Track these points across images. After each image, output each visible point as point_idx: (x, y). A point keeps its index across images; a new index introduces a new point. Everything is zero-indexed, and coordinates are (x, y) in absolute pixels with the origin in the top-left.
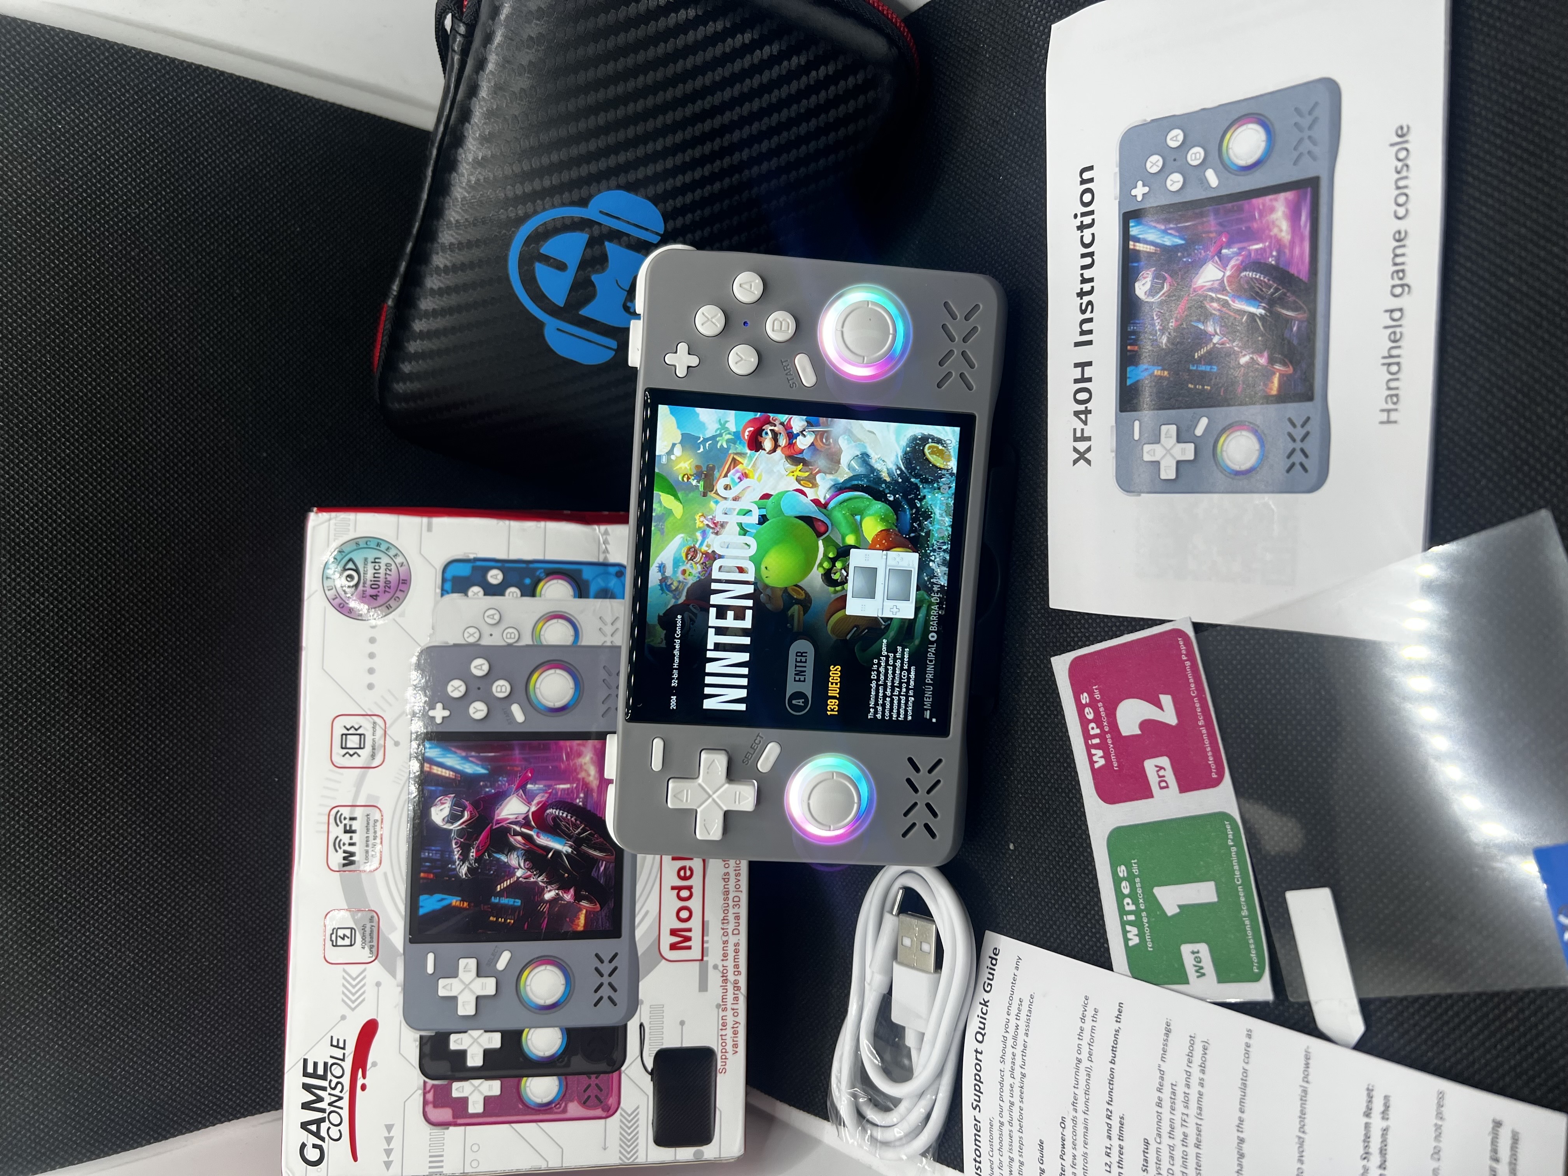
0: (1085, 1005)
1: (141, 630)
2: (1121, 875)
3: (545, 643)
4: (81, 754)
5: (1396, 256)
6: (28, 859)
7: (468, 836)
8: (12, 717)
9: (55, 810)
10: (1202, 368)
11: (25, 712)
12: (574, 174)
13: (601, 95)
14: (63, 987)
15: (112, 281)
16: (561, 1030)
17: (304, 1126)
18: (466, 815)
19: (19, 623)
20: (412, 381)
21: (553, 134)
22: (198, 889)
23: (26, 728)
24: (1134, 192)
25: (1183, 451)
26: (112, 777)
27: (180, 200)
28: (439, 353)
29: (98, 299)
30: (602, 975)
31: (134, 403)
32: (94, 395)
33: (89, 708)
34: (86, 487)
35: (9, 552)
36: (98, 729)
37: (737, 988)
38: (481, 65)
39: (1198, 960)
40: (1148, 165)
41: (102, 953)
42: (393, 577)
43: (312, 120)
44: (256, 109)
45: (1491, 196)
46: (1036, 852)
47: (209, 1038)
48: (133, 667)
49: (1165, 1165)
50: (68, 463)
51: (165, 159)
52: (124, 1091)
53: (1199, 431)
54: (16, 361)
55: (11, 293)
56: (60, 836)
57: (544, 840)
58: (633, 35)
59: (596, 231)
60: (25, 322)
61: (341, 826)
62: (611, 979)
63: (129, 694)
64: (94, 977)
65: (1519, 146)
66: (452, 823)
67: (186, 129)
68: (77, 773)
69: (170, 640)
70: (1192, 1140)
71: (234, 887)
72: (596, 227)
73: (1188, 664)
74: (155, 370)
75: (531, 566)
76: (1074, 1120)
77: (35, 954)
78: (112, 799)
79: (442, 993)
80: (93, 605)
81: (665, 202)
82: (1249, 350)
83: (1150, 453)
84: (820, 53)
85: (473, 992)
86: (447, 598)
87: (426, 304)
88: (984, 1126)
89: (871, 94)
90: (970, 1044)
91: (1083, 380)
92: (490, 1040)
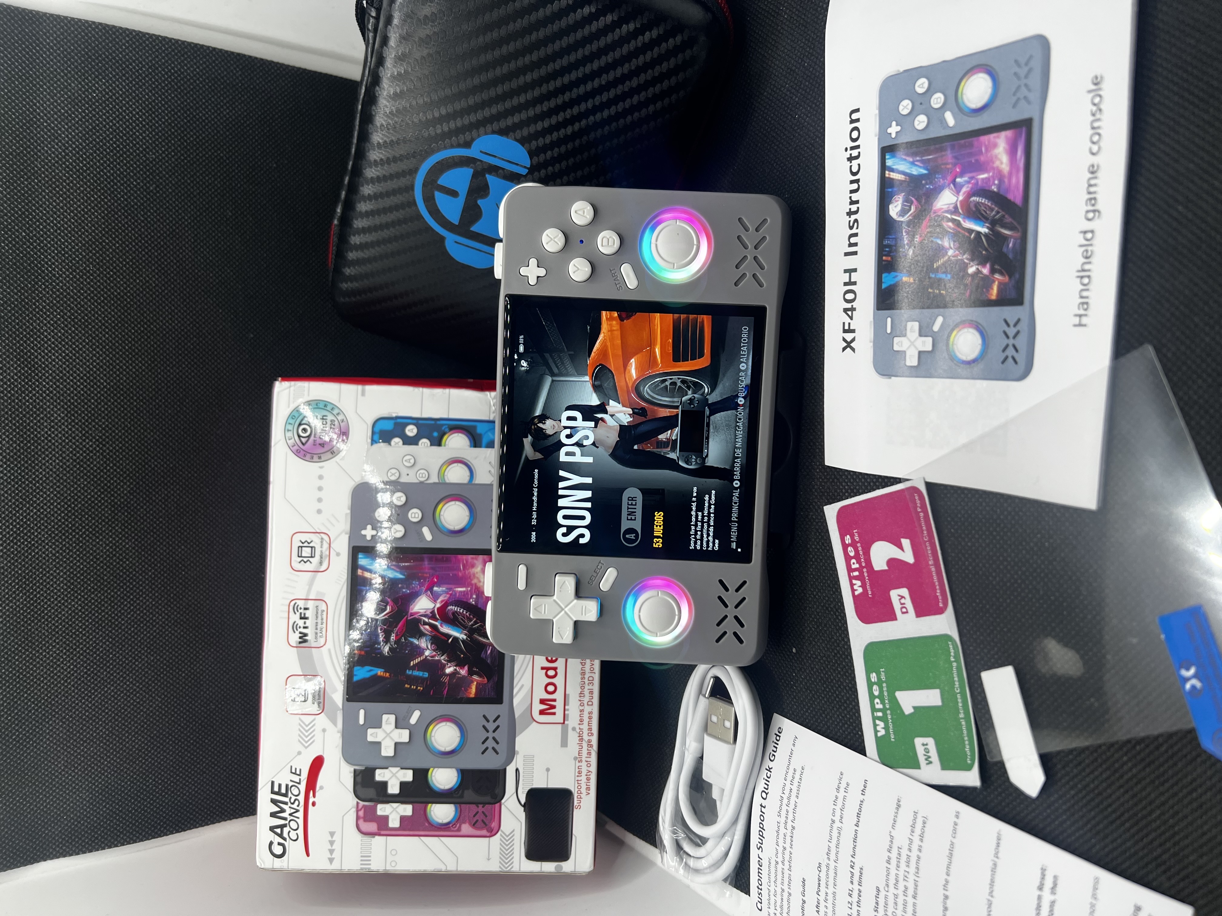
0: (841, 779)
2: (873, 680)
3: (447, 481)
4: (121, 555)
5: (1090, 186)
6: (84, 629)
7: (389, 624)
8: (71, 528)
9: (103, 594)
10: (940, 276)
11: (80, 525)
12: (459, 123)
14: (110, 721)
15: (136, 209)
16: (457, 770)
17: (272, 829)
18: (388, 609)
19: (75, 461)
20: (352, 281)
21: (441, 93)
23: (81, 536)
24: (889, 130)
25: (924, 344)
26: (144, 572)
28: (369, 260)
30: (488, 731)
32: (126, 294)
35: (66, 409)
36: (133, 538)
37: (590, 745)
38: (385, 41)
39: (927, 751)
40: (901, 108)
43: (283, 81)
44: (240, 75)
46: (812, 656)
48: (157, 493)
49: (891, 909)
50: (108, 345)
51: (173, 116)
53: (936, 328)
54: (68, 270)
55: (63, 220)
56: (107, 613)
57: (445, 629)
60: (73, 241)
61: (298, 614)
62: (495, 735)
63: (155, 512)
64: (133, 714)
65: (1192, 94)
67: (188, 92)
69: (184, 473)
70: (910, 892)
73: (924, 515)
75: (438, 422)
76: (827, 866)
77: (90, 697)
79: (370, 739)
80: (127, 448)
81: (530, 143)
82: (976, 262)
83: (899, 344)
84: (645, 22)
85: (392, 739)
86: (376, 446)
87: (359, 223)
88: (765, 863)
89: (688, 53)
90: (757, 800)
91: (850, 283)
92: (405, 775)
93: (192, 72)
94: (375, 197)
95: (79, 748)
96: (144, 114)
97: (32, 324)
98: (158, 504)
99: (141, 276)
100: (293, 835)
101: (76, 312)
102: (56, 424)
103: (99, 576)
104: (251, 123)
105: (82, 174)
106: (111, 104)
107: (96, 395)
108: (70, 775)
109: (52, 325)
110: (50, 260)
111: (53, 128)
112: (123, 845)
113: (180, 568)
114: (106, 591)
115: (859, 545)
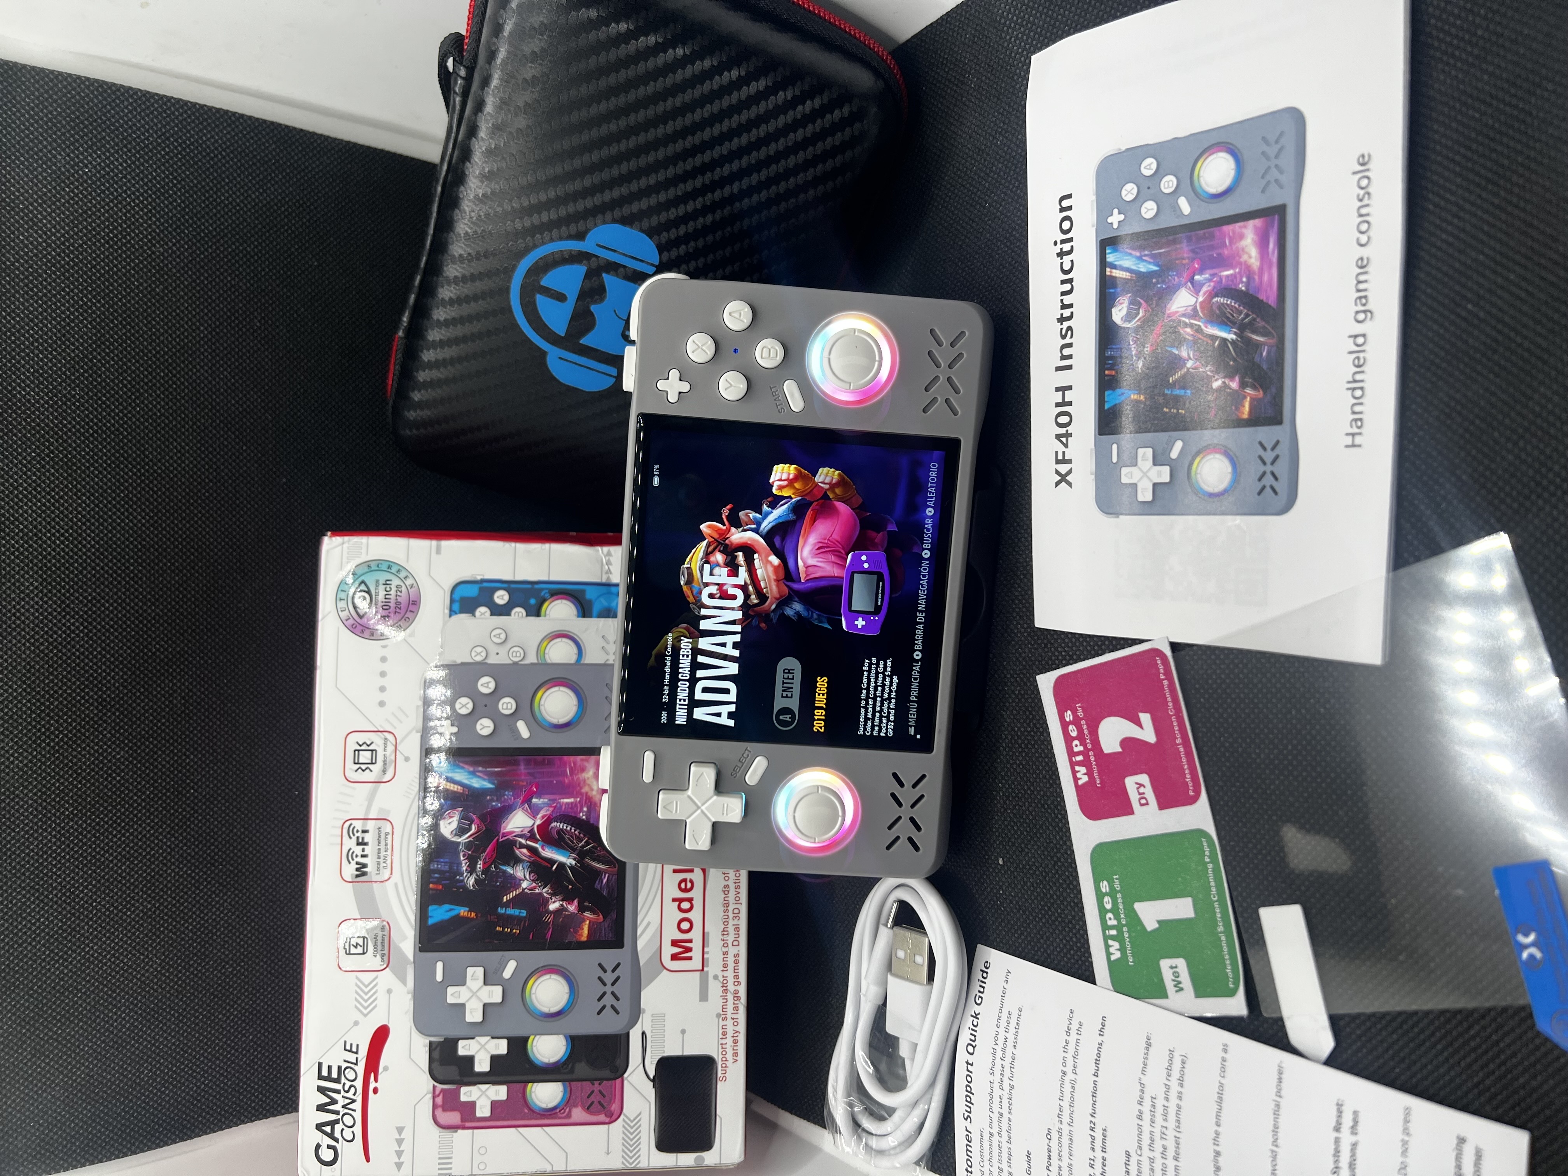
0: (1071, 1018)
1: (166, 650)
2: (1104, 890)
3: (549, 661)
4: (110, 768)
5: (1359, 282)
7: (475, 848)
8: (44, 733)
9: (85, 822)
10: (1177, 392)
11: (57, 729)
12: (571, 208)
13: (594, 133)
14: (93, 992)
15: (137, 317)
16: (566, 1037)
17: (319, 1127)
18: (474, 829)
19: (51, 644)
20: (422, 409)
22: (222, 898)
23: (57, 744)
24: (1110, 220)
25: (1159, 474)
26: (139, 790)
27: (203, 238)
28: (447, 381)
29: (125, 334)
30: (605, 984)
31: (159, 432)
32: (122, 426)
33: (118, 724)
34: (114, 513)
35: (41, 576)
36: (127, 745)
37: (737, 998)
38: (480, 106)
39: (1176, 975)
40: (1124, 193)
41: (130, 959)
42: (403, 599)
43: (328, 158)
44: (274, 150)
45: (1451, 224)
46: (1024, 867)
47: (232, 1041)
48: (159, 685)
50: (97, 491)
51: (188, 199)
52: (151, 1092)
53: (1174, 454)
54: (47, 395)
55: (41, 329)
56: (90, 846)
57: (548, 853)
58: (623, 75)
59: (594, 263)
60: (55, 357)
61: (354, 839)
62: (614, 988)
63: (155, 711)
64: (123, 982)
65: (1477, 174)
67: (208, 169)
68: (106, 786)
69: (194, 659)
70: (1171, 1153)
71: (256, 896)
72: (594, 259)
73: (1166, 683)
74: (179, 401)
75: (536, 586)
76: (1060, 1132)
77: (66, 960)
78: (140, 811)
79: (450, 1000)
80: (121, 626)
81: (659, 234)
82: (1221, 375)
83: (1128, 475)
84: (806, 88)
85: (480, 1000)
86: (455, 618)
87: (433, 335)
88: (976, 1137)
89: (857, 127)
90: (962, 1056)
91: (1064, 403)
92: (497, 1046)
93: (213, 144)
94: (458, 301)
95: (51, 1030)
96: (150, 196)
100: (348, 1134)
101: (57, 449)
102: (28, 595)
103: (80, 797)
104: (287, 210)
106: (108, 182)
107: (81, 557)
109: (25, 466)
110: (24, 381)
111: (32, 212)
113: (188, 785)
115: (1083, 722)
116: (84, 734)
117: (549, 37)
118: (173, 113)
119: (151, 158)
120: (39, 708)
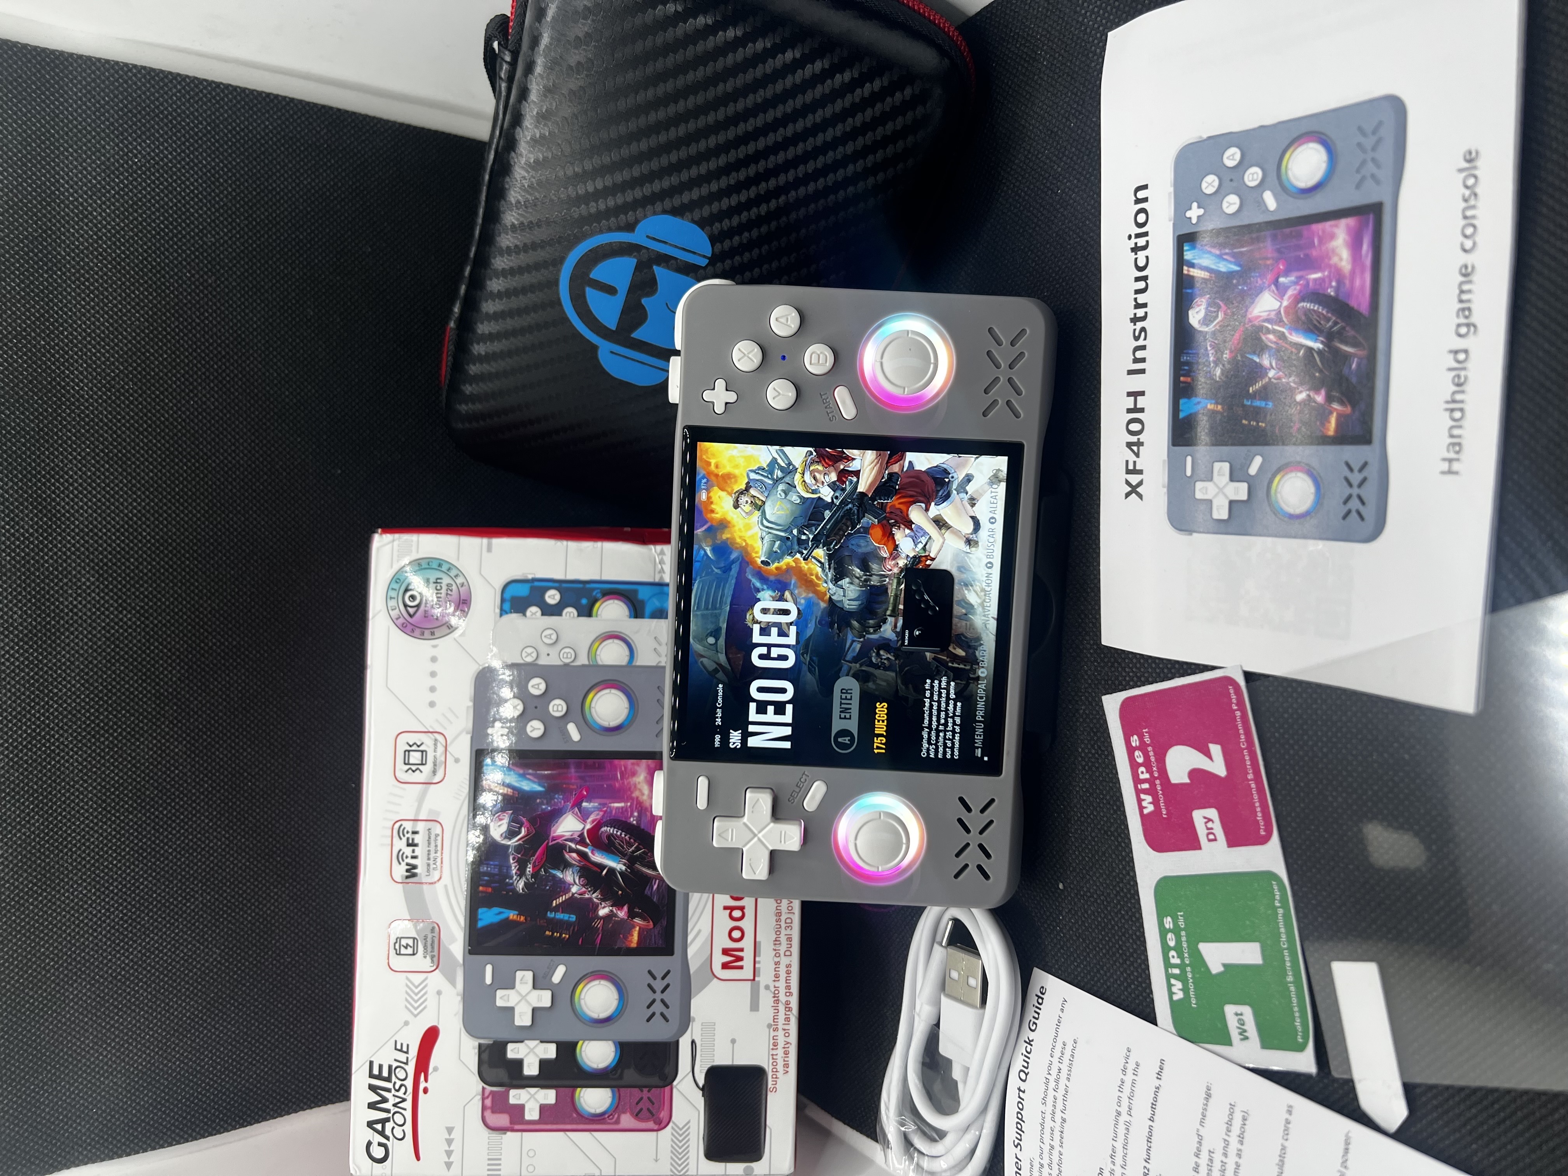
0: (1127, 1057)
2: (1167, 926)
3: (600, 663)
4: (169, 762)
5: (1462, 292)
6: (120, 861)
7: (525, 852)
8: (103, 728)
9: (145, 815)
10: (1258, 403)
11: (115, 723)
12: (620, 199)
13: (642, 121)
14: (154, 982)
16: (615, 1043)
17: (370, 1124)
18: (523, 832)
19: (108, 639)
20: (473, 402)
21: (597, 161)
22: (280, 889)
23: (116, 738)
24: (1188, 214)
25: (1237, 491)
26: (198, 783)
28: (497, 375)
30: (654, 992)
31: (213, 425)
32: (176, 420)
34: (170, 508)
35: (97, 572)
36: (185, 739)
37: (788, 1009)
38: (524, 94)
39: (1242, 1023)
40: (1204, 185)
41: (190, 950)
44: (326, 134)
46: (1085, 894)
50: (152, 486)
51: (239, 187)
53: (1253, 470)
54: (100, 390)
55: (94, 323)
56: (150, 839)
57: (598, 858)
58: (671, 60)
60: (108, 352)
61: (404, 840)
62: (663, 996)
63: (213, 704)
64: (183, 972)
66: (510, 839)
67: (258, 156)
68: (165, 780)
71: (314, 887)
73: (1238, 713)
74: (232, 393)
75: (588, 586)
76: (1112, 1173)
77: (127, 950)
78: (198, 804)
79: (500, 1003)
80: (177, 621)
81: (711, 226)
82: (1306, 387)
83: (1202, 491)
84: (865, 70)
85: (529, 1004)
86: (506, 617)
87: (483, 328)
88: (1025, 1165)
89: (920, 110)
90: (1014, 1082)
91: (1135, 410)
92: (546, 1051)
93: (264, 130)
94: (507, 294)
96: (201, 185)
97: (53, 461)
98: (216, 694)
99: (196, 395)
100: (398, 1133)
101: (111, 444)
102: (85, 591)
103: (139, 790)
104: (339, 195)
105: (119, 264)
106: (158, 171)
107: (137, 552)
108: (101, 1054)
109: (80, 462)
111: (82, 204)
112: (171, 1145)
113: (246, 778)
114: (149, 810)
115: (1150, 749)
116: (142, 728)
117: (593, 21)
118: (222, 99)
119: (201, 146)
120: (97, 703)
